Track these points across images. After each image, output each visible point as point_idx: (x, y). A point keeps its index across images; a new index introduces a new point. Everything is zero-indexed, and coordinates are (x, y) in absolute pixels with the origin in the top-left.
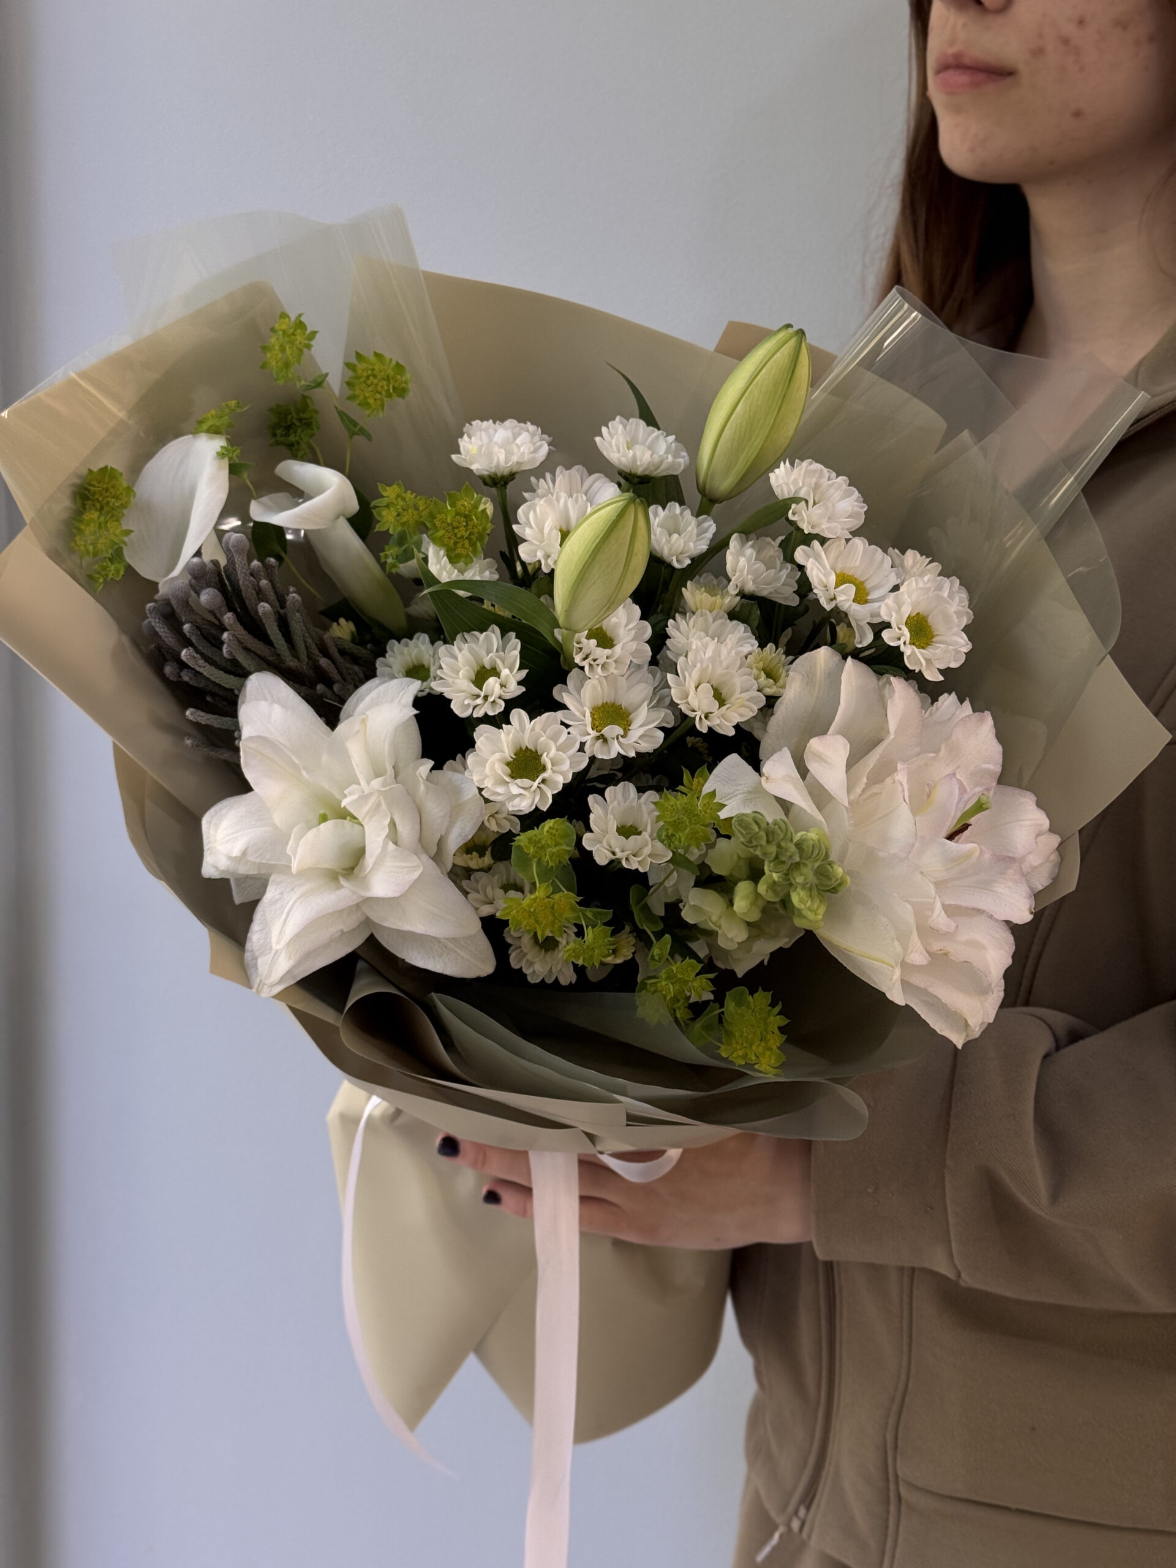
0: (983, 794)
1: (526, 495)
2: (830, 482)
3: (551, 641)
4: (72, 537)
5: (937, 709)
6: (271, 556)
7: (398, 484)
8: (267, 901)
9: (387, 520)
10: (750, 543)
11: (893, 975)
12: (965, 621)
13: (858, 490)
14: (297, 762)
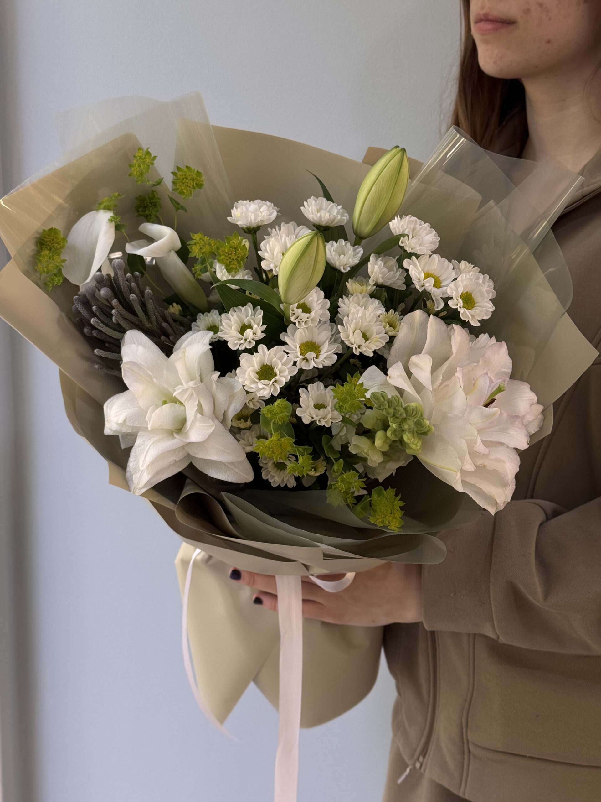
0: (501, 383)
1: (265, 237)
2: (421, 226)
3: (279, 311)
4: (36, 264)
5: (478, 341)
6: (137, 271)
7: (201, 233)
8: (137, 445)
9: (195, 251)
10: (380, 258)
11: (457, 476)
12: (491, 296)
13: (435, 230)
14: (150, 374)
